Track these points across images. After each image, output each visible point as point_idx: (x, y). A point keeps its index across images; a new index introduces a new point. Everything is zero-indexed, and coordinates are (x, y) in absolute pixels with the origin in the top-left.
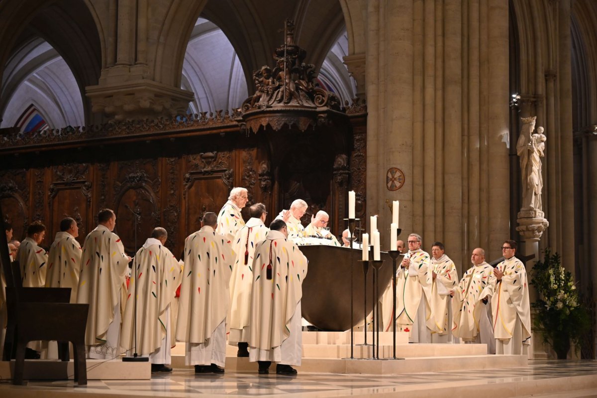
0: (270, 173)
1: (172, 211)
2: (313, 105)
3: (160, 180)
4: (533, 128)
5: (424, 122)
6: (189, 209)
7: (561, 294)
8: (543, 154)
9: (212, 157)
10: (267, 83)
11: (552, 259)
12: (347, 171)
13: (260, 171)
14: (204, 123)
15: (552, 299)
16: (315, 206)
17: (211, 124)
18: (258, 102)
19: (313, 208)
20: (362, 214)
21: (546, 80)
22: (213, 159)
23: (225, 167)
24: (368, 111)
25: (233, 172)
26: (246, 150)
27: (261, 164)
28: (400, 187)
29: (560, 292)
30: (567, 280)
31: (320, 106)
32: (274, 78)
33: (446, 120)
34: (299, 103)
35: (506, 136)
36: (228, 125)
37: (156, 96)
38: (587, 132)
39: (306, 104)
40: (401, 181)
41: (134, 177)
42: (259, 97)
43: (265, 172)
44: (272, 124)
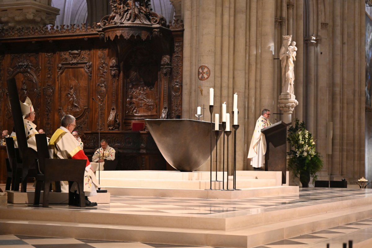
0: (118, 66)
1: (49, 88)
2: (149, 23)
3: (40, 68)
4: (290, 42)
5: (222, 37)
6: (61, 87)
7: (306, 147)
8: (295, 59)
9: (77, 54)
10: (119, 8)
11: (300, 125)
12: (170, 66)
13: (111, 65)
14: (73, 31)
15: (300, 150)
16: (147, 88)
17: (78, 32)
18: (113, 19)
19: (145, 89)
20: (179, 94)
21: (288, 8)
22: (78, 55)
23: (86, 61)
24: (185, 28)
25: (92, 64)
26: (101, 50)
27: (111, 60)
28: (207, 78)
29: (305, 146)
30: (309, 139)
31: (154, 24)
32: (124, 4)
33: (236, 36)
34: (141, 22)
35: (272, 47)
36: (90, 33)
37: (37, 11)
38: (307, 40)
39: (145, 23)
40: (208, 74)
41: (22, 65)
42: (114, 17)
43: (114, 65)
44: (124, 35)
